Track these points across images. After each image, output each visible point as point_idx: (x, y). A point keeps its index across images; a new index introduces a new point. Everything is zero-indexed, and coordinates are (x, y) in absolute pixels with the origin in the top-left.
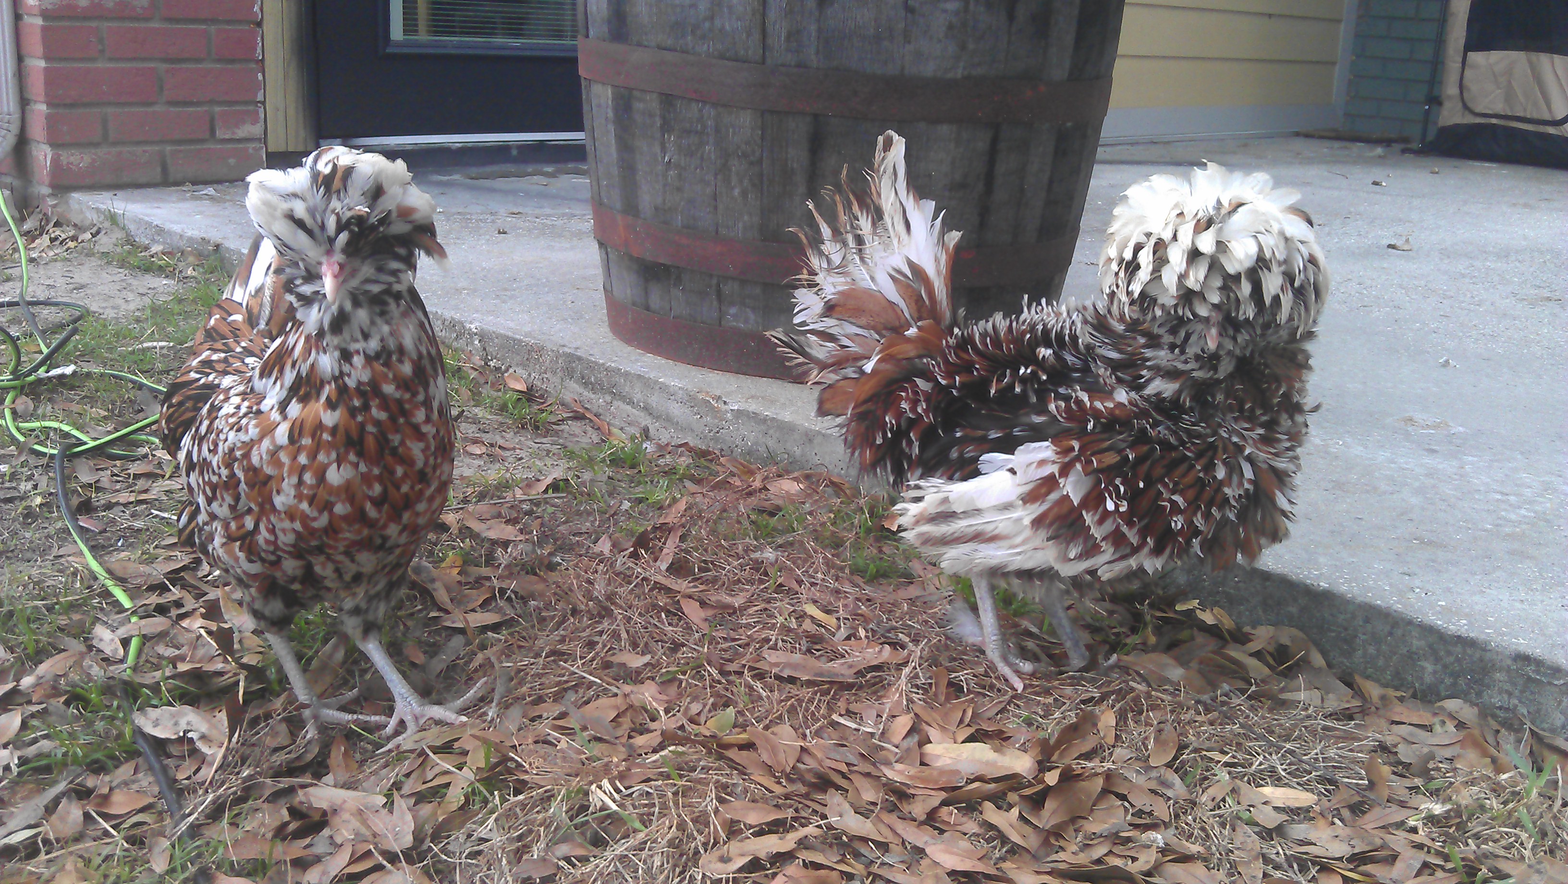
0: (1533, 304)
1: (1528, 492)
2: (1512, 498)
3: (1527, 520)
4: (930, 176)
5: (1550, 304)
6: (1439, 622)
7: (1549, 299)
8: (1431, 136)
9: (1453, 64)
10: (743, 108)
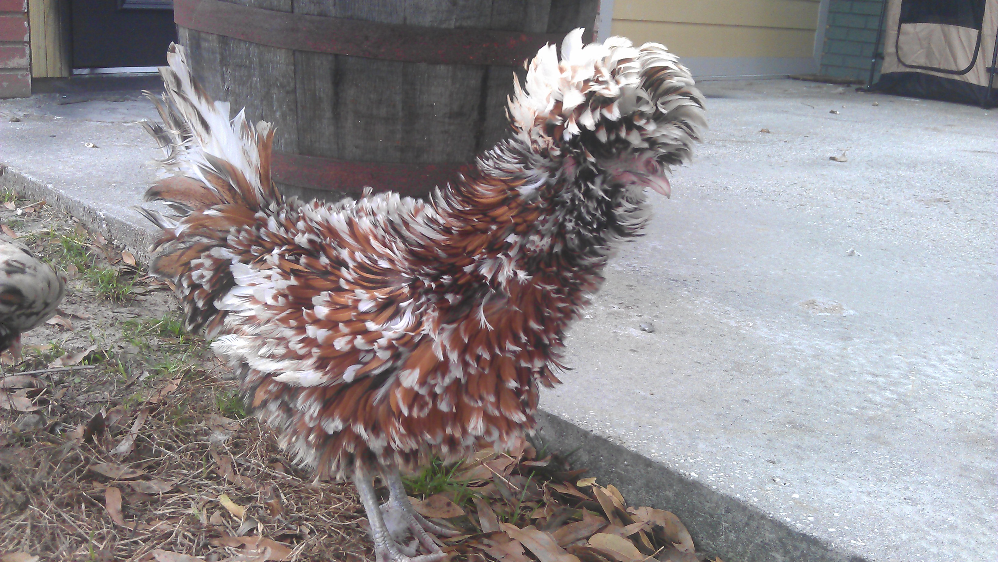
0: (927, 203)
1: (895, 373)
2: (881, 380)
3: (889, 403)
4: (432, 106)
5: (941, 204)
6: (788, 520)
7: (940, 200)
8: (876, 79)
9: (892, 32)
10: (278, 48)
